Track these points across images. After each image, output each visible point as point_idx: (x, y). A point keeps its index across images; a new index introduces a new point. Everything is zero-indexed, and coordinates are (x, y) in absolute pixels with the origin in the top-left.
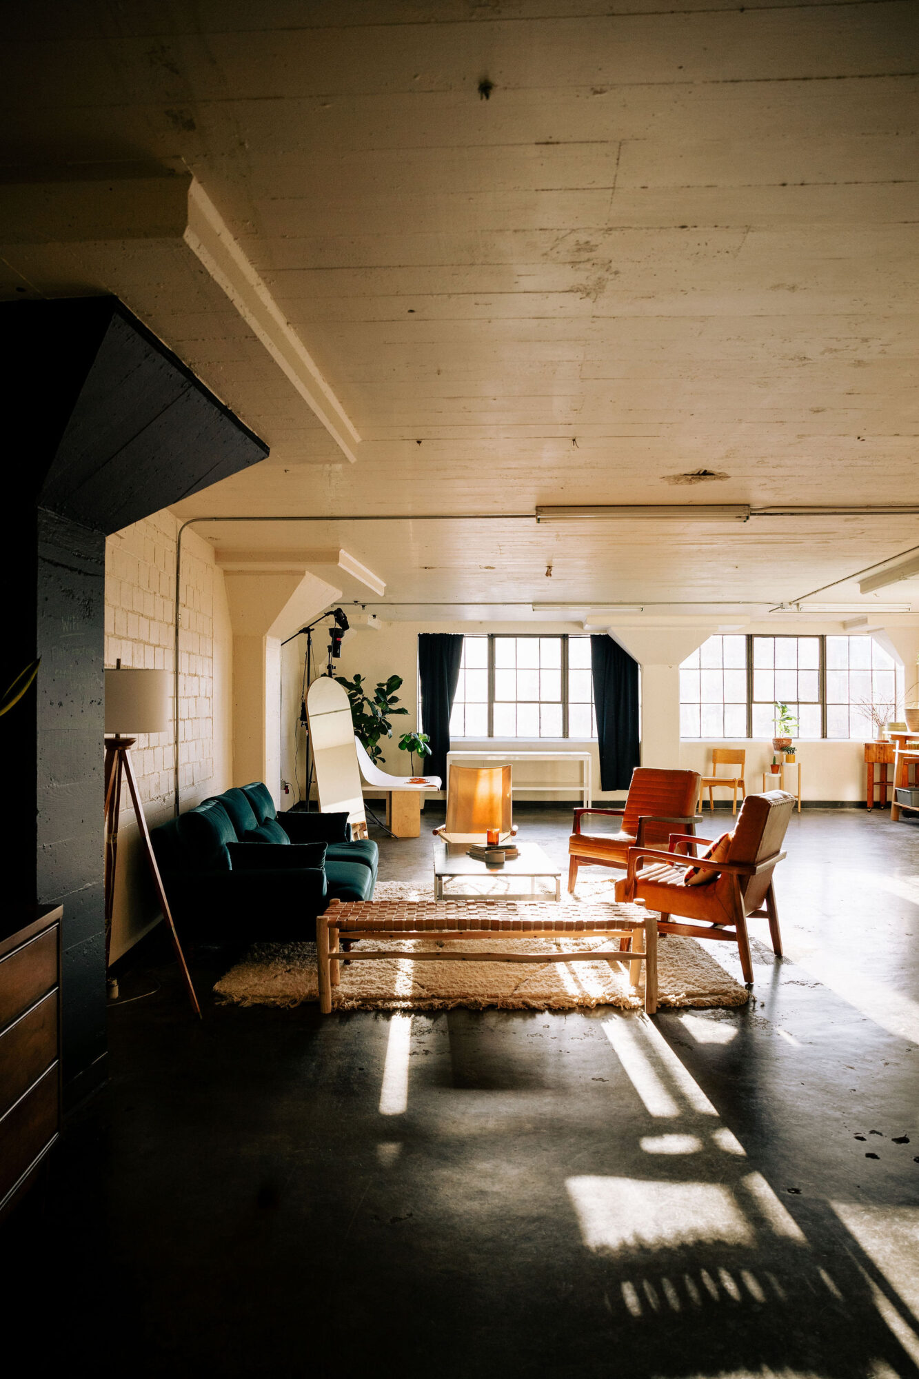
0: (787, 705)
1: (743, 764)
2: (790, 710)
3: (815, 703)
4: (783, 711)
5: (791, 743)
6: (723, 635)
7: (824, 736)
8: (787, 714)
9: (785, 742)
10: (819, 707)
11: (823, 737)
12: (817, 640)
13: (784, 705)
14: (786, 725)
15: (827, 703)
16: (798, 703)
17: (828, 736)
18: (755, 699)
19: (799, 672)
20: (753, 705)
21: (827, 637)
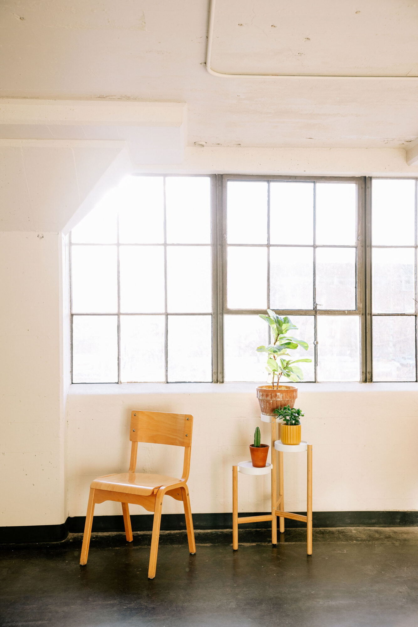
0: (290, 317)
1: (188, 446)
2: (295, 328)
3: (350, 313)
4: (280, 332)
5: (294, 398)
6: (165, 175)
7: (367, 377)
8: (288, 335)
9: (280, 398)
10: (356, 321)
11: (365, 381)
12: (352, 189)
13: (282, 317)
14: (287, 358)
15: (374, 311)
16: (315, 312)
17: (374, 380)
18: (231, 304)
19: (317, 249)
20: (227, 317)
21: (374, 181)
